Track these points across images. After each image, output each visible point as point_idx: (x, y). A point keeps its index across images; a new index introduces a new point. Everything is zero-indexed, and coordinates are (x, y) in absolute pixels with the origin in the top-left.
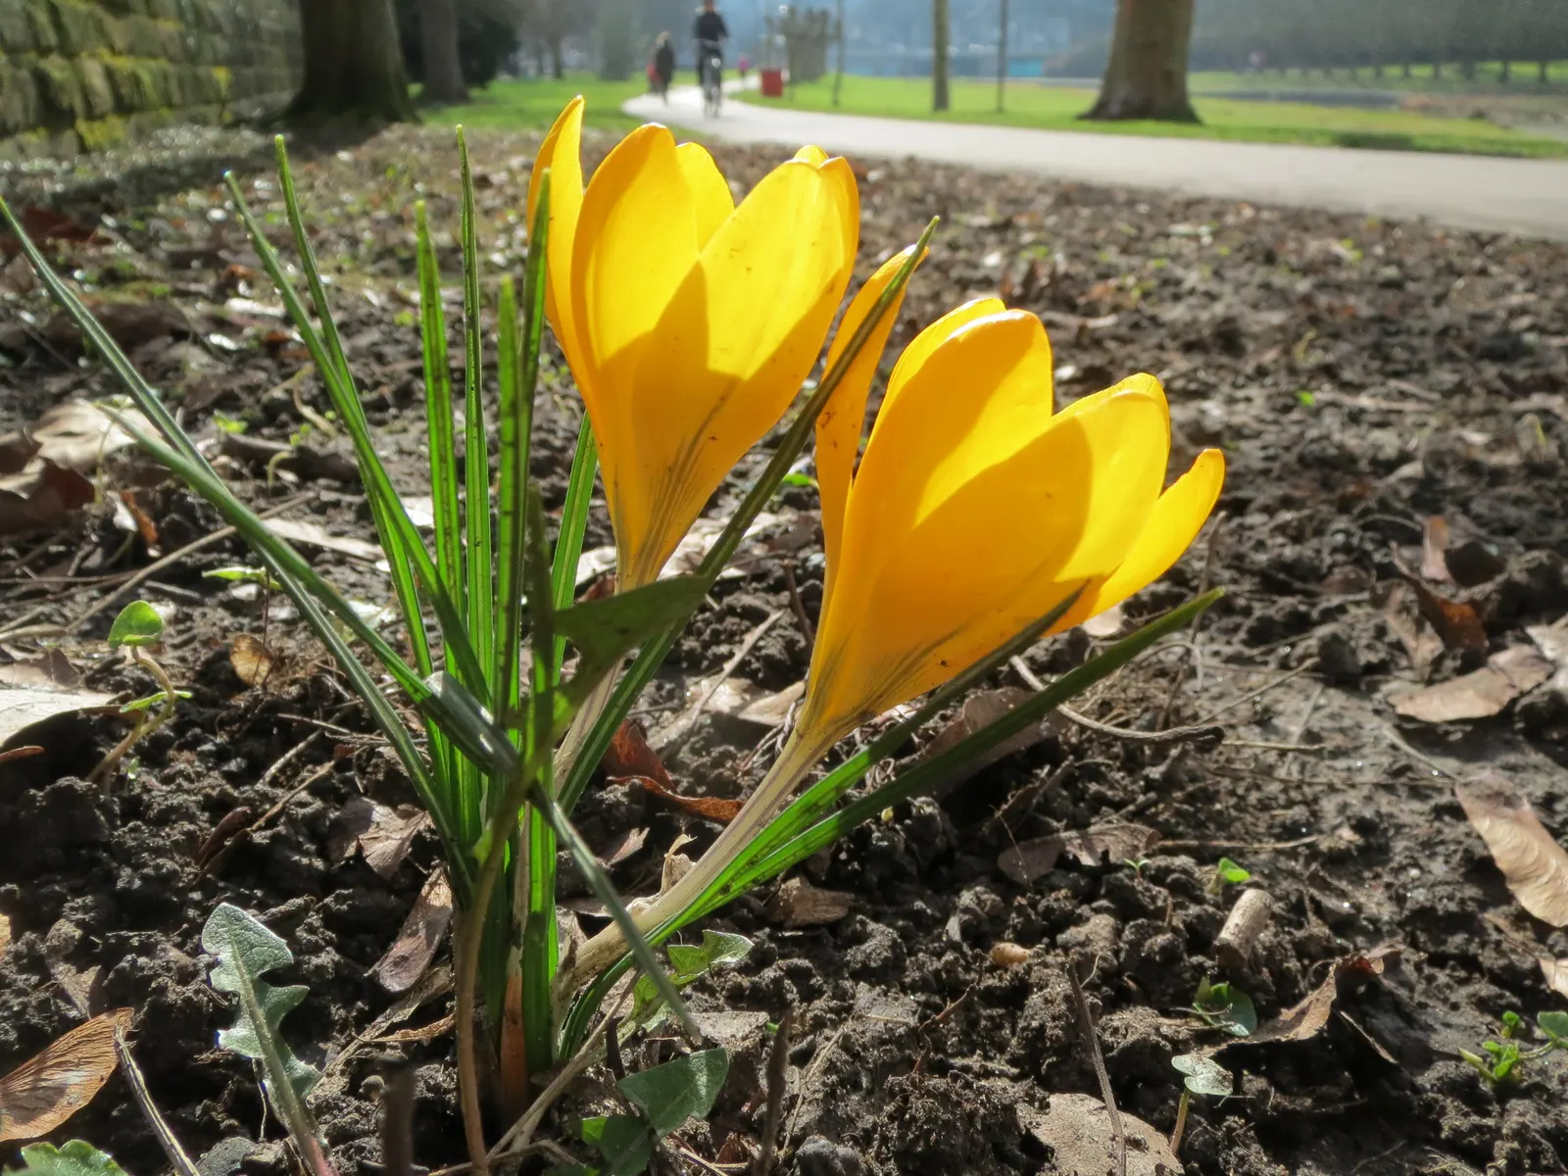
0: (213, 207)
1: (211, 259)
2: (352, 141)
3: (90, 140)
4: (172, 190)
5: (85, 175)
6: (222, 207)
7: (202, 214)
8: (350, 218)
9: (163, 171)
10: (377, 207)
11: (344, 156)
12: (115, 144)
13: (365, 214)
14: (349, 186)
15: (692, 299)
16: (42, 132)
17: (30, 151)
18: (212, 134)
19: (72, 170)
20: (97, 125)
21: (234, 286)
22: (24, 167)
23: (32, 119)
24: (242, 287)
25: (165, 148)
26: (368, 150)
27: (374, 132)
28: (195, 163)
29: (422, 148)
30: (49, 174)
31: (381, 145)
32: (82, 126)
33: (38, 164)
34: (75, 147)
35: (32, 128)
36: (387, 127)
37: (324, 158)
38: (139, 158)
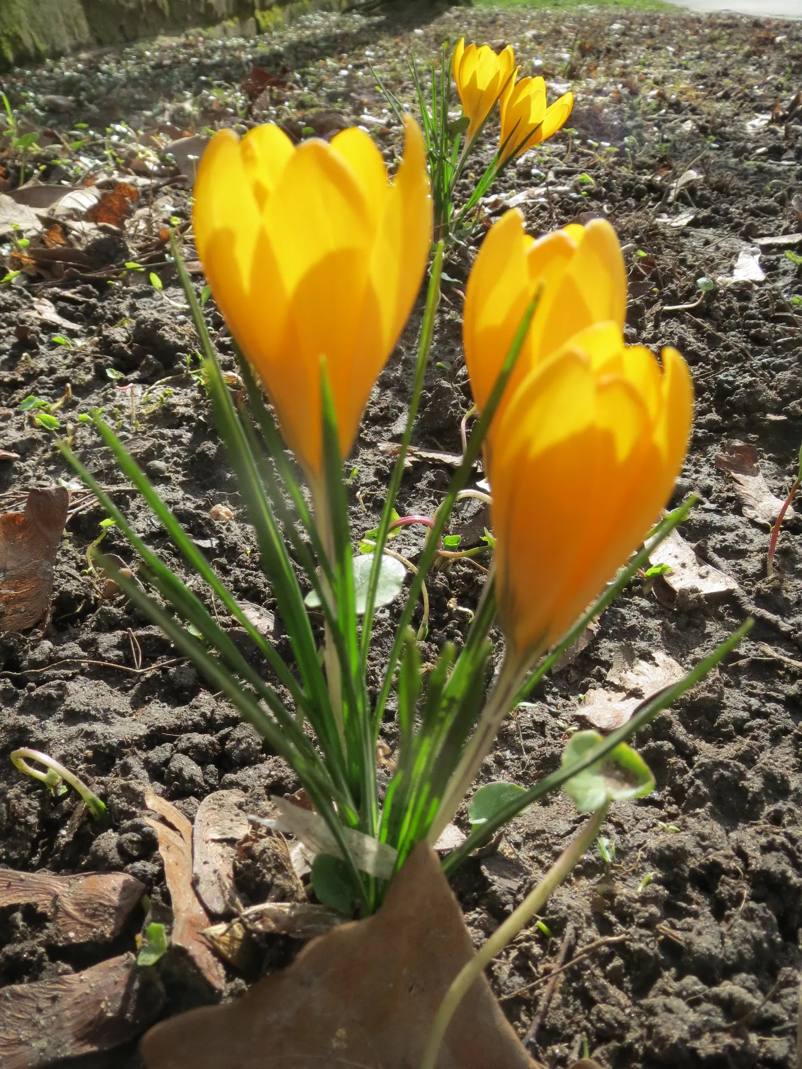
0: (342, 68)
1: (346, 97)
2: (424, 22)
3: (263, 24)
4: (315, 58)
5: (263, 49)
6: (346, 68)
7: (336, 72)
8: (420, 74)
9: (308, 45)
10: (436, 67)
11: (418, 31)
12: (277, 27)
13: (429, 71)
14: (420, 53)
15: (473, 80)
16: (236, 19)
17: (231, 32)
18: (334, 17)
19: (255, 46)
20: (266, 13)
21: (362, 110)
22: (228, 43)
23: (231, 10)
24: (366, 110)
25: (307, 28)
26: (434, 27)
27: (439, 13)
28: (327, 38)
29: (469, 24)
30: (242, 48)
31: (443, 23)
32: (258, 14)
33: (235, 41)
34: (254, 29)
35: (231, 17)
36: (448, 10)
37: (405, 34)
38: (292, 35)
